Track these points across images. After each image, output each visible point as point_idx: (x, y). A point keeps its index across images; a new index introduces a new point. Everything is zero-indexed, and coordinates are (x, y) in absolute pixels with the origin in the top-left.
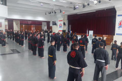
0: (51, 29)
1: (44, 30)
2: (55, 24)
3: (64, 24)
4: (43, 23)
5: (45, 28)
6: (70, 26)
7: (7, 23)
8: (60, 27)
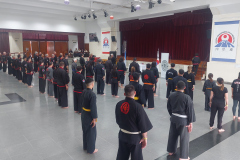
3: (113, 39)
4: (70, 37)
5: (74, 47)
6: (125, 43)
8: (106, 45)
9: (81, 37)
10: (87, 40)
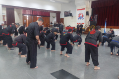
1: (53, 23)
2: (68, 14)
4: (51, 14)
7: (5, 12)
8: (80, 18)
9: (58, 13)
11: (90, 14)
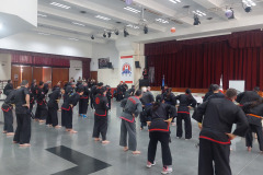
0: (96, 78)
3: (137, 65)
4: (72, 63)
8: (126, 72)
9: (86, 62)
10: (94, 67)
11: (143, 65)
